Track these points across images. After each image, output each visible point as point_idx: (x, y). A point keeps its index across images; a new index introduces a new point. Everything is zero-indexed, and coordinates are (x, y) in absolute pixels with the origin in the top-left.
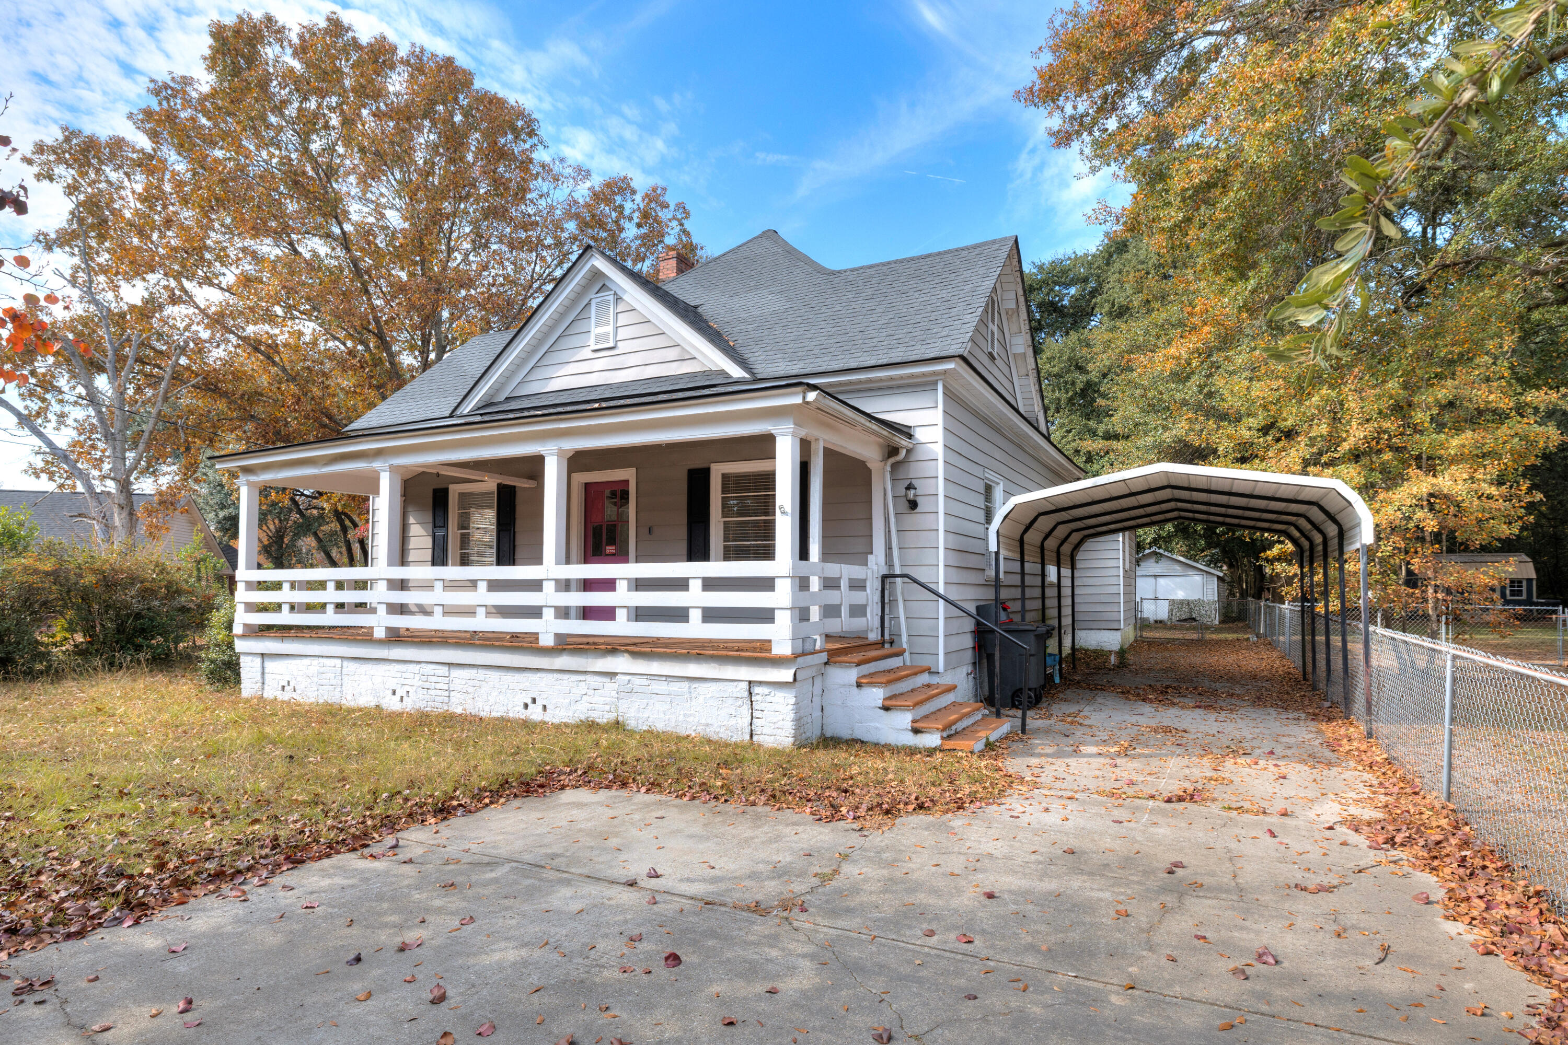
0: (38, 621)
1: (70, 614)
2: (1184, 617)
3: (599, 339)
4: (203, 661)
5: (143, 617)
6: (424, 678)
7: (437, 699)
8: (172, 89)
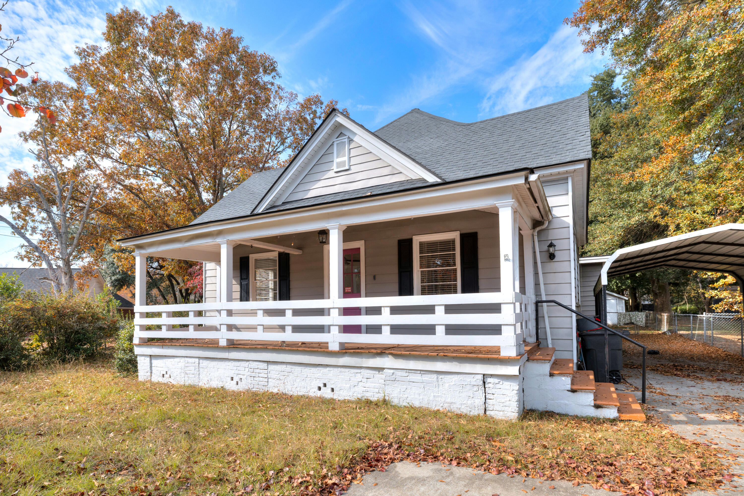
0: (23, 336)
1: (40, 332)
2: (627, 322)
3: (339, 165)
4: (115, 359)
5: (79, 333)
6: (252, 370)
7: (260, 383)
8: (87, 51)
